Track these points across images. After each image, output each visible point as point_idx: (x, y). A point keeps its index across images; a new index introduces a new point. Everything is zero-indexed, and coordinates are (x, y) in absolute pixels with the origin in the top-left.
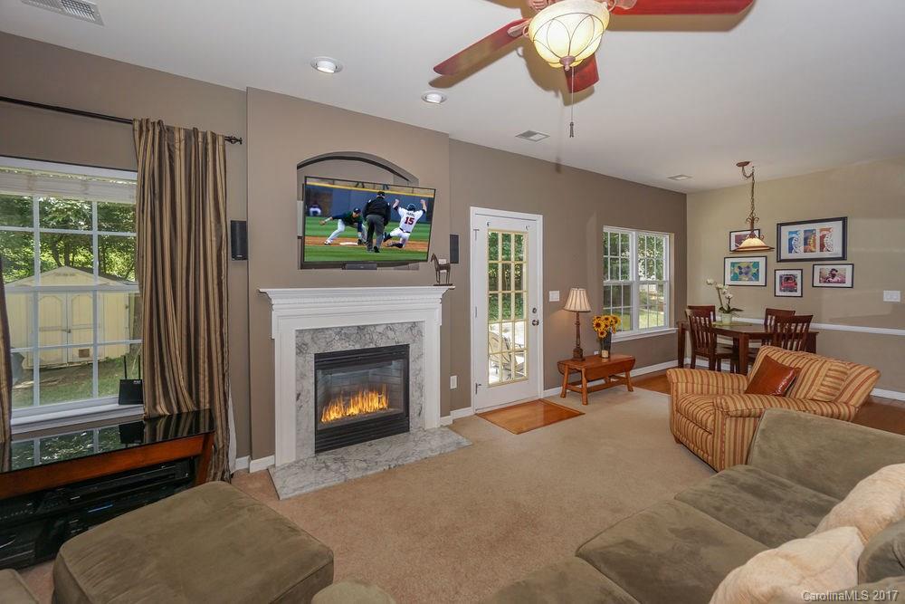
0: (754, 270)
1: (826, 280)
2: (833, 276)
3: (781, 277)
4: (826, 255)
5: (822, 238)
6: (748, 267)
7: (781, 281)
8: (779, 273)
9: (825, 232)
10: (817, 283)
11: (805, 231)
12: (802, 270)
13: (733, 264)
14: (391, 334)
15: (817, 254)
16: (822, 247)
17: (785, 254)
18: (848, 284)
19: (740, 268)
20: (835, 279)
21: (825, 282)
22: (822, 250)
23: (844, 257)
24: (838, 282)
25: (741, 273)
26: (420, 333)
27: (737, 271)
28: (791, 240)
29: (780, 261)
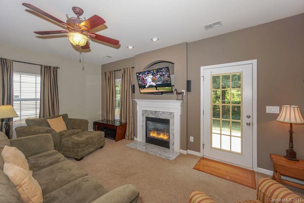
14: (164, 115)
26: (173, 116)
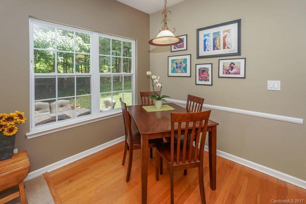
0: (184, 65)
1: (227, 72)
2: (232, 68)
3: (199, 70)
4: (226, 51)
5: (225, 38)
6: (181, 63)
7: (199, 73)
8: (198, 67)
9: (226, 33)
10: (221, 75)
11: (214, 34)
12: (212, 64)
13: (173, 61)
15: (221, 51)
16: (225, 45)
17: (202, 53)
18: (242, 75)
19: (177, 64)
20: (233, 71)
21: (226, 73)
22: (224, 48)
23: (239, 53)
24: (235, 73)
25: (177, 67)
27: (175, 66)
28: (205, 41)
29: (199, 57)
